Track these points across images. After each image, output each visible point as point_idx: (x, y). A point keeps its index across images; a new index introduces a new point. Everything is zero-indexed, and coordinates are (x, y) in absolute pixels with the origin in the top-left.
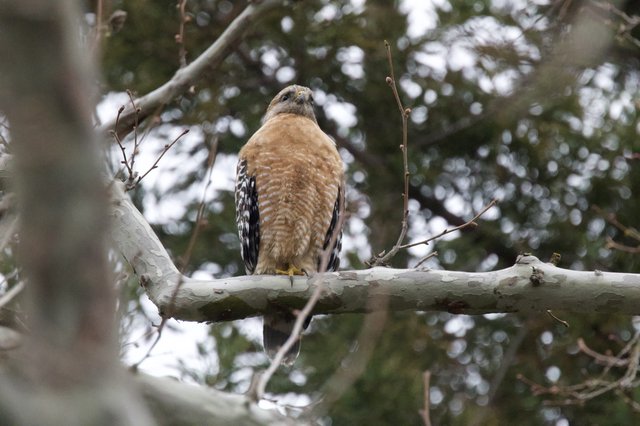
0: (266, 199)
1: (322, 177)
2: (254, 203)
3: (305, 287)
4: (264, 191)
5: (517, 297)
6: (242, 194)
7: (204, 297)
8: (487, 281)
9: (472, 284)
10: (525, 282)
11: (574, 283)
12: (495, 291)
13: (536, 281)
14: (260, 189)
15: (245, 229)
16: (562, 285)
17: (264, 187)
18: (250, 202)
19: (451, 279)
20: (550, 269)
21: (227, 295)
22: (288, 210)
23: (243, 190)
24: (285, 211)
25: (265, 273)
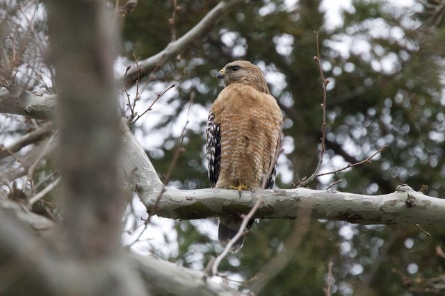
0: (227, 140)
1: (270, 125)
2: (218, 142)
3: (249, 199)
4: (226, 135)
5: (396, 214)
6: (210, 134)
7: (179, 202)
8: (375, 202)
9: (366, 203)
10: (403, 204)
11: (436, 207)
12: (381, 209)
13: (410, 204)
14: (222, 134)
15: (211, 160)
16: (427, 207)
17: (225, 132)
18: (215, 141)
19: (351, 199)
20: (419, 196)
21: (194, 201)
22: (243, 147)
23: (211, 132)
24: (240, 148)
25: (223, 188)
